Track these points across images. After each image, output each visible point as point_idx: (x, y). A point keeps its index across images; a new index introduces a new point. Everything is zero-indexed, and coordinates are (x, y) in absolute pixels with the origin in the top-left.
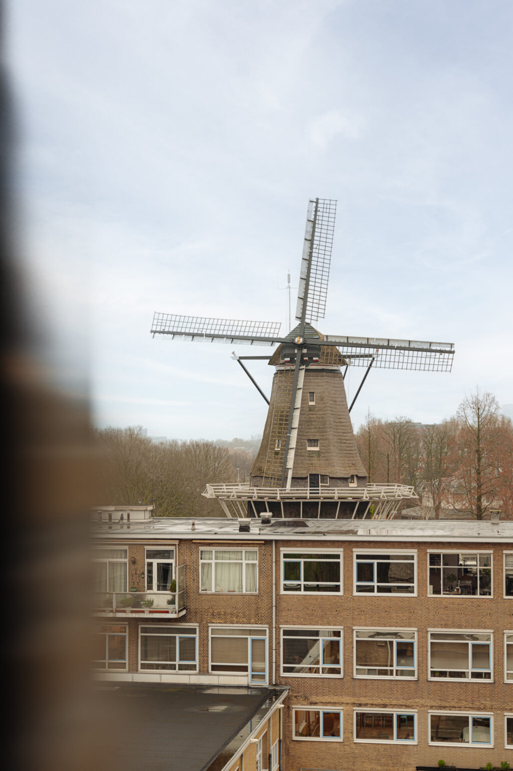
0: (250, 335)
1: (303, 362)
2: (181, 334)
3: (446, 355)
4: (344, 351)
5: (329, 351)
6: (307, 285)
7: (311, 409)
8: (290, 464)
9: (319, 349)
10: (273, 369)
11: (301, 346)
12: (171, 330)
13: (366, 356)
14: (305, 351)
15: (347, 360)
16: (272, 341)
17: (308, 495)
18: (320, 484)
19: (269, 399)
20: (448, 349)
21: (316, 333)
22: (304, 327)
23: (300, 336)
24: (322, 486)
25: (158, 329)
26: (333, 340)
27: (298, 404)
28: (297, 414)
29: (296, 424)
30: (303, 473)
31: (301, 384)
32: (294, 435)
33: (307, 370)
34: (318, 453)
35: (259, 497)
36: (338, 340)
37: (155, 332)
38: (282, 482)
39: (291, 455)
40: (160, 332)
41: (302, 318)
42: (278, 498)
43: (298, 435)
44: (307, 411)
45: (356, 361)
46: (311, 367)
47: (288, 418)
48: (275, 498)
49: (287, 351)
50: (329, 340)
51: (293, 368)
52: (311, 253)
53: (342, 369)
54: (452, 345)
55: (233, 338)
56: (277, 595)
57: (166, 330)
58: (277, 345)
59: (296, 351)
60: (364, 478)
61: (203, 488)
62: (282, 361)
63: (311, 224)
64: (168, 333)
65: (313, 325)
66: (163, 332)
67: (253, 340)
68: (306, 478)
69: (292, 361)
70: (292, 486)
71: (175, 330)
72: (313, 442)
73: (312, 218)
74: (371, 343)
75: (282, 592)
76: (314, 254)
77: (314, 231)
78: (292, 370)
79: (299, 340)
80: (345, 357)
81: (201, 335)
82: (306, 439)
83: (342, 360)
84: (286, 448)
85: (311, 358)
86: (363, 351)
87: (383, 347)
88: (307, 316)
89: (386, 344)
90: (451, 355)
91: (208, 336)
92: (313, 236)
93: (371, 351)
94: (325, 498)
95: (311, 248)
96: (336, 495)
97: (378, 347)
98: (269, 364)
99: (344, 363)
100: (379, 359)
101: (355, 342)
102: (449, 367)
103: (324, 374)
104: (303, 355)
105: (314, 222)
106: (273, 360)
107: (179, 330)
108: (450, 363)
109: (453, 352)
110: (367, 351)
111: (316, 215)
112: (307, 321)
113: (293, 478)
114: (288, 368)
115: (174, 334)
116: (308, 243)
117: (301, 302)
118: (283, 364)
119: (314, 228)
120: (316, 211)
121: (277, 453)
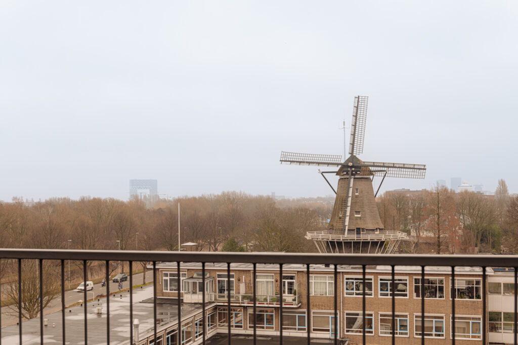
0: (327, 162)
1: (352, 174)
2: (294, 162)
3: (422, 171)
4: (372, 169)
5: (365, 169)
6: (354, 138)
7: (357, 197)
8: (347, 223)
9: (360, 168)
10: (338, 177)
11: (351, 167)
12: (289, 160)
13: (383, 171)
14: (353, 169)
15: (374, 173)
16: (338, 164)
17: (356, 238)
18: (361, 233)
19: (336, 192)
20: (423, 168)
21: (359, 160)
22: (353, 158)
23: (351, 162)
24: (362, 234)
25: (284, 160)
26: (367, 164)
27: (350, 195)
28: (350, 199)
29: (349, 204)
30: (353, 227)
31: (351, 185)
32: (348, 209)
33: (354, 178)
34: (360, 218)
35: (332, 239)
36: (369, 164)
37: (282, 161)
38: (342, 231)
39: (347, 219)
40: (284, 161)
41: (352, 153)
42: (341, 240)
43: (351, 209)
44: (355, 198)
45: (378, 174)
46: (356, 177)
47: (346, 201)
48: (340, 240)
49: (345, 169)
50: (365, 164)
51: (348, 177)
52: (356, 122)
53: (371, 177)
54: (425, 166)
55: (319, 163)
56: (343, 297)
57: (287, 160)
58: (340, 166)
59: (349, 169)
60: (382, 229)
61: (305, 234)
62: (342, 174)
63: (356, 108)
64: (288, 161)
65: (357, 156)
66: (286, 161)
67: (328, 164)
68: (354, 230)
69: (347, 174)
70: (348, 234)
71: (291, 160)
72: (358, 212)
73: (356, 105)
74: (385, 165)
75: (345, 296)
76: (357, 123)
77: (357, 112)
78: (348, 178)
79: (350, 164)
80: (372, 171)
81: (304, 162)
82: (354, 211)
83: (371, 173)
84: (345, 216)
85: (356, 173)
86: (381, 169)
87: (391, 167)
88: (354, 152)
89: (392, 165)
90: (424, 171)
91: (307, 162)
92: (357, 114)
93: (385, 169)
94: (364, 240)
95: (356, 120)
96: (369, 238)
97: (388, 167)
98: (336, 175)
99: (372, 174)
100: (389, 172)
101: (377, 164)
102: (423, 177)
103: (363, 180)
104: (352, 171)
105: (357, 107)
106: (338, 173)
107: (293, 160)
108: (424, 174)
109: (425, 169)
110: (383, 169)
111: (358, 104)
112: (354, 155)
113: (349, 230)
114: (345, 177)
115: (291, 162)
116: (354, 118)
117: (351, 146)
118: (343, 175)
119: (357, 110)
120: (358, 102)
121: (340, 218)
